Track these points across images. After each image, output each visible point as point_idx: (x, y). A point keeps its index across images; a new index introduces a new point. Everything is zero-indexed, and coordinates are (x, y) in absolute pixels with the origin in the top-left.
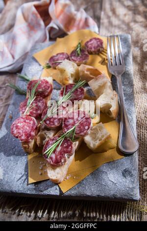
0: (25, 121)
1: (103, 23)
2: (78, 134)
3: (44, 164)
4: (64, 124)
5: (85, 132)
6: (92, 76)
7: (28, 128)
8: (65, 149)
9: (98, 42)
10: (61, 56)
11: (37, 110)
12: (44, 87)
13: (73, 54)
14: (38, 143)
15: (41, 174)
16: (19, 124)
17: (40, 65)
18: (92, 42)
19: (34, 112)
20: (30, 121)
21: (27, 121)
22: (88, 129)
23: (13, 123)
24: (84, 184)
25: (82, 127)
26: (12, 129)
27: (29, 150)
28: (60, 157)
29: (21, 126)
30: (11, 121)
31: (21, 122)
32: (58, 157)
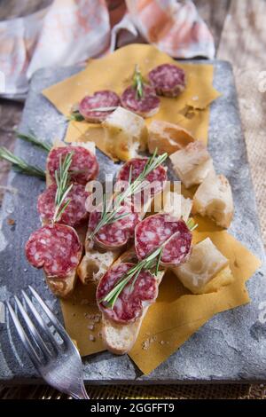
0: (55, 235)
1: (226, 41)
2: (168, 261)
3: (97, 320)
4: (138, 240)
5: (181, 257)
6: (173, 143)
7: (63, 249)
8: (141, 292)
9: (174, 73)
10: (104, 97)
11: (74, 211)
12: (83, 163)
13: (130, 96)
14: (84, 275)
15: (94, 341)
16: (43, 241)
17: (60, 114)
18: (162, 72)
19: (70, 215)
20: (66, 234)
21: (58, 234)
22: (187, 252)
23: (30, 239)
24: (180, 356)
25: (174, 248)
26: (29, 251)
27: (66, 292)
28: (133, 307)
29: (49, 245)
30: (13, 229)
31: (46, 237)
32: (129, 306)
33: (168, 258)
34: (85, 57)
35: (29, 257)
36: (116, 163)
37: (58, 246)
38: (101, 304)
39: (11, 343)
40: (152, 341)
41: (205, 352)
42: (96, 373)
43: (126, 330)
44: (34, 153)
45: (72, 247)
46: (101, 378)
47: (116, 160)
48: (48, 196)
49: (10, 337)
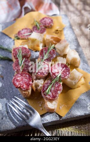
2: (63, 78)
3: (42, 103)
5: (68, 75)
6: (54, 42)
7: (26, 80)
8: (57, 89)
9: (49, 20)
10: (26, 30)
12: (25, 52)
13: (35, 29)
14: (34, 89)
15: (42, 110)
16: (18, 78)
17: (10, 38)
18: (45, 20)
19: (25, 69)
20: (26, 75)
21: (23, 75)
22: (69, 74)
23: (13, 78)
24: (73, 109)
25: (64, 73)
26: (14, 82)
27: (29, 95)
29: (21, 79)
30: (3, 79)
31: (19, 77)
32: (54, 94)
33: (63, 76)
34: (13, 19)
35: (15, 84)
36: (35, 52)
37: (24, 79)
38: (44, 94)
39: (12, 116)
40: (62, 106)
41: (81, 106)
42: (45, 120)
43: (54, 102)
44: (4, 53)
45: (29, 79)
46: (47, 122)
47: (35, 51)
48: (16, 64)
49: (11, 115)
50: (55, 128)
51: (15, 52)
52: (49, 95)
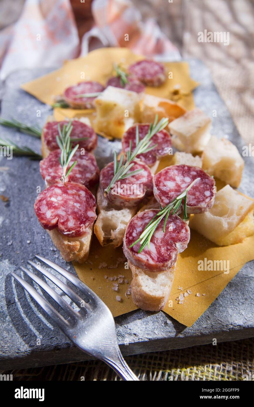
0: (66, 192)
2: (194, 205)
3: (122, 281)
4: (159, 189)
5: (207, 200)
7: (77, 205)
10: (88, 87)
11: (82, 173)
12: (82, 133)
14: (101, 235)
15: (122, 301)
16: (53, 199)
17: (43, 104)
18: (143, 66)
19: (78, 176)
20: (78, 191)
21: (70, 192)
22: (212, 195)
23: (38, 198)
24: (221, 306)
25: (198, 194)
26: (39, 209)
27: (82, 253)
28: (168, 250)
29: (61, 202)
30: (8, 205)
31: (56, 195)
32: (163, 250)
33: (193, 202)
35: (40, 216)
36: (110, 141)
37: (71, 203)
38: (132, 249)
39: (23, 315)
40: (186, 294)
41: (246, 299)
42: (130, 334)
43: (161, 277)
44: (20, 138)
45: (87, 202)
46: (136, 340)
47: (110, 138)
48: (50, 161)
49: (21, 310)
50: (159, 364)
51: (50, 132)
52: (148, 253)
